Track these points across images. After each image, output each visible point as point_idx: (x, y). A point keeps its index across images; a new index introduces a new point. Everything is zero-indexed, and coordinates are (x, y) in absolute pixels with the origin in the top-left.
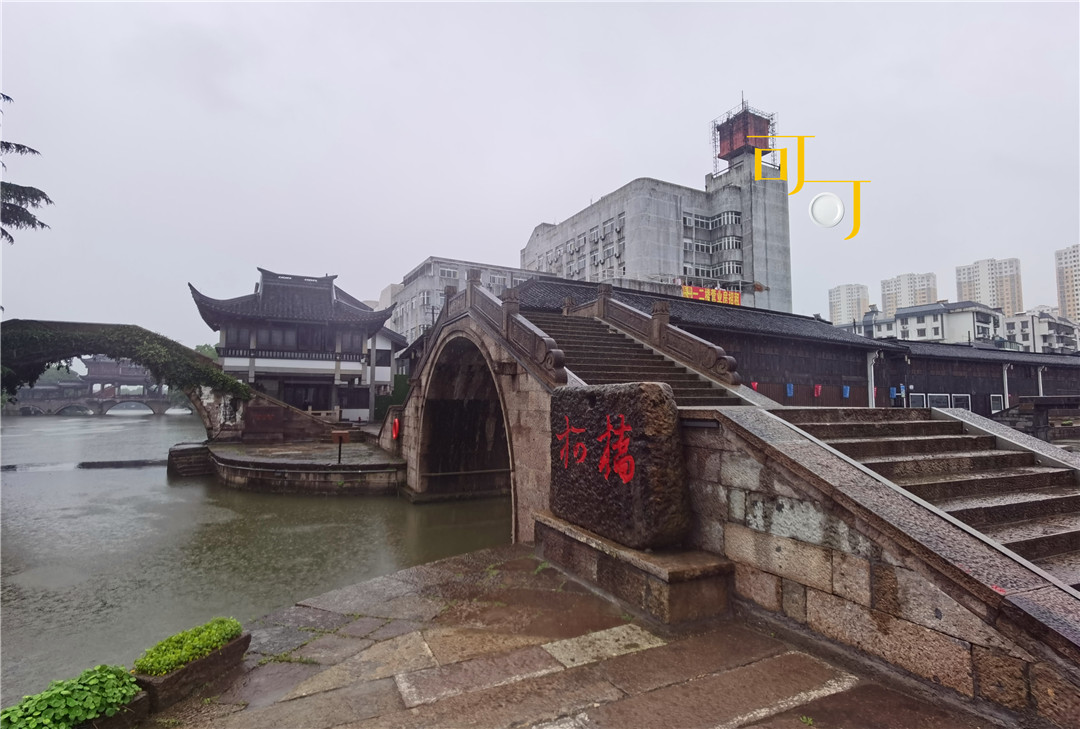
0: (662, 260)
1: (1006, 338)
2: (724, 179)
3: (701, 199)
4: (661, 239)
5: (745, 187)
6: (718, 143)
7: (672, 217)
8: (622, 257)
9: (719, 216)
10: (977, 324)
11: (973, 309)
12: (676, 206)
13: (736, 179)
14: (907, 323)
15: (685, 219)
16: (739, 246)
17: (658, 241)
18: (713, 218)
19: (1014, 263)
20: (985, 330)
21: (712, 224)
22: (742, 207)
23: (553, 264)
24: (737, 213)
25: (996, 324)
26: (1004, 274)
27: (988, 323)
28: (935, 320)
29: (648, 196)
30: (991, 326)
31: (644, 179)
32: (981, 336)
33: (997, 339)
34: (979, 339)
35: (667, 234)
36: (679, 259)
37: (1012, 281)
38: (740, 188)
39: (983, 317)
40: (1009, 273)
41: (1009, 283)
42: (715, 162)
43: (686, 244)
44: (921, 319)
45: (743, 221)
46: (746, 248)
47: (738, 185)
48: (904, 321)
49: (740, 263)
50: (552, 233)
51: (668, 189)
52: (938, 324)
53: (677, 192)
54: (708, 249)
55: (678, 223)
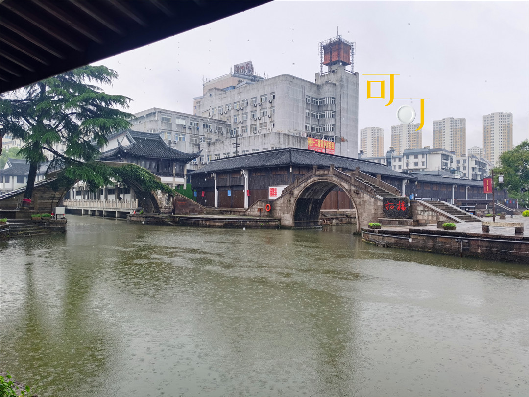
0: (295, 121)
1: (456, 169)
2: (326, 77)
3: (315, 88)
4: (295, 110)
5: (338, 84)
6: (323, 56)
7: (300, 98)
8: (272, 117)
9: (324, 98)
10: (443, 161)
11: (441, 152)
12: (303, 92)
13: (333, 78)
14: (409, 158)
15: (306, 99)
16: (333, 116)
17: (293, 110)
18: (320, 99)
19: (463, 121)
20: (446, 164)
21: (320, 102)
22: (336, 95)
23: (224, 114)
24: (333, 98)
25: (452, 161)
26: (458, 127)
27: (447, 160)
28: (423, 157)
29: (289, 85)
30: (449, 162)
31: (287, 75)
32: (444, 167)
33: (451, 169)
34: (443, 169)
35: (298, 106)
36: (303, 120)
37: (461, 131)
38: (335, 84)
39: (446, 157)
40: (460, 127)
41: (459, 132)
42: (321, 66)
43: (306, 113)
44: (416, 157)
45: (336, 103)
46: (337, 118)
47: (334, 82)
48: (408, 157)
49: (334, 125)
50: (223, 96)
51: (299, 82)
52: (424, 160)
53: (303, 84)
54: (317, 116)
55: (303, 101)
